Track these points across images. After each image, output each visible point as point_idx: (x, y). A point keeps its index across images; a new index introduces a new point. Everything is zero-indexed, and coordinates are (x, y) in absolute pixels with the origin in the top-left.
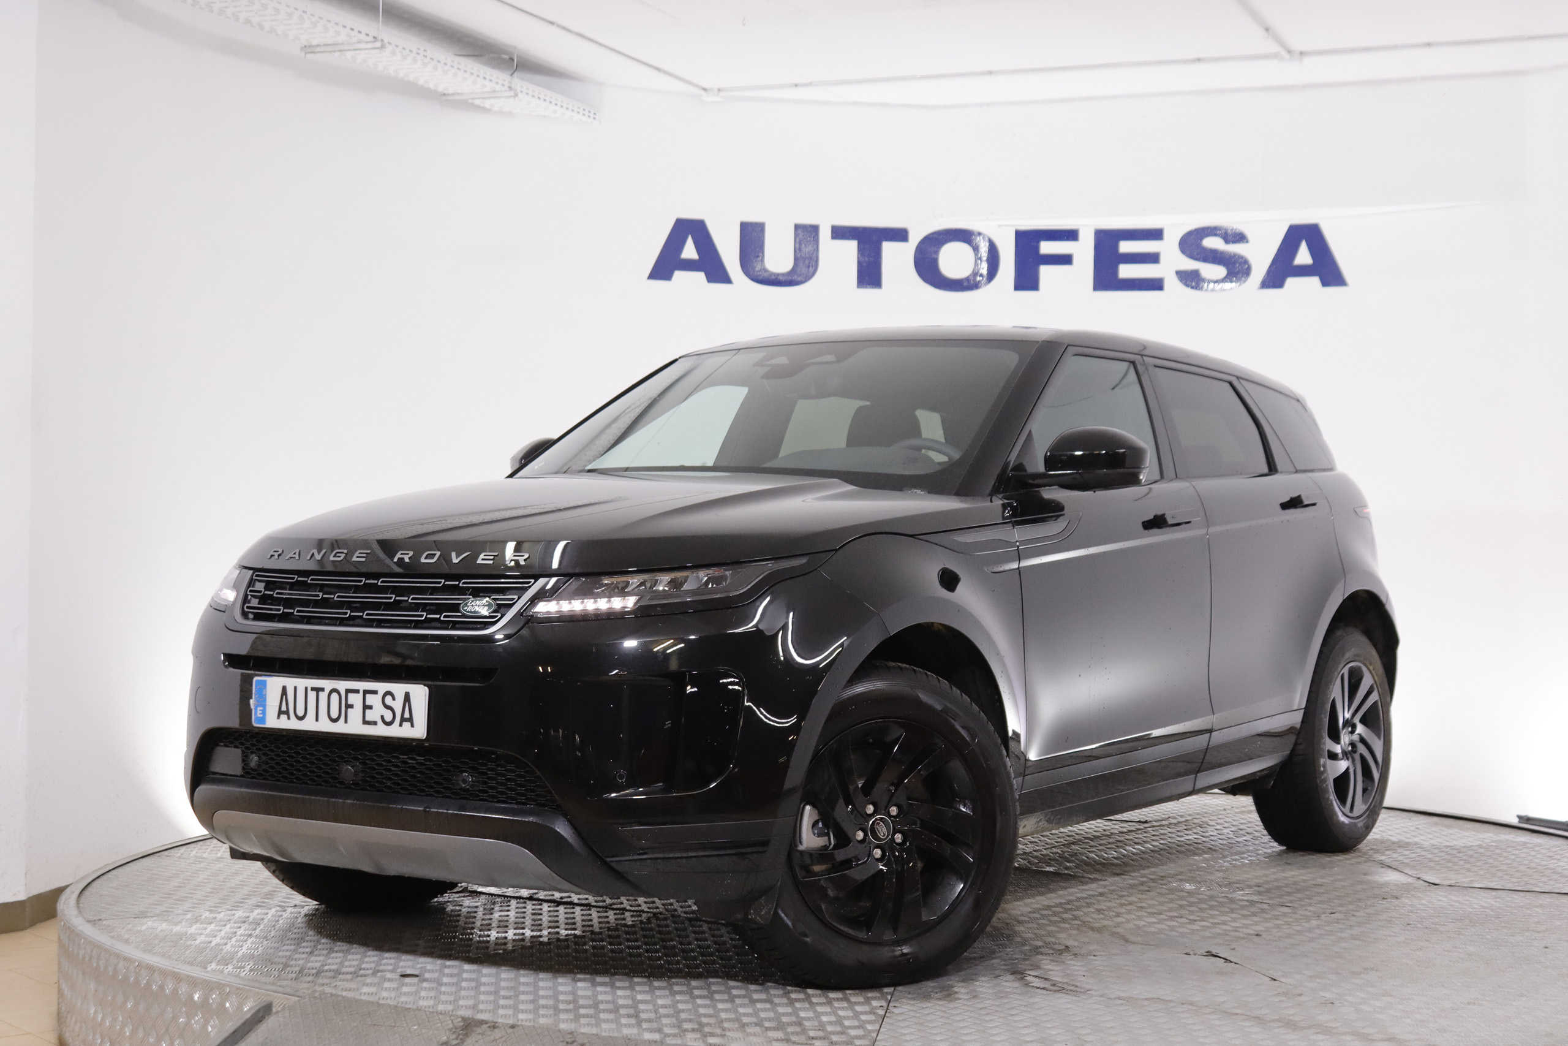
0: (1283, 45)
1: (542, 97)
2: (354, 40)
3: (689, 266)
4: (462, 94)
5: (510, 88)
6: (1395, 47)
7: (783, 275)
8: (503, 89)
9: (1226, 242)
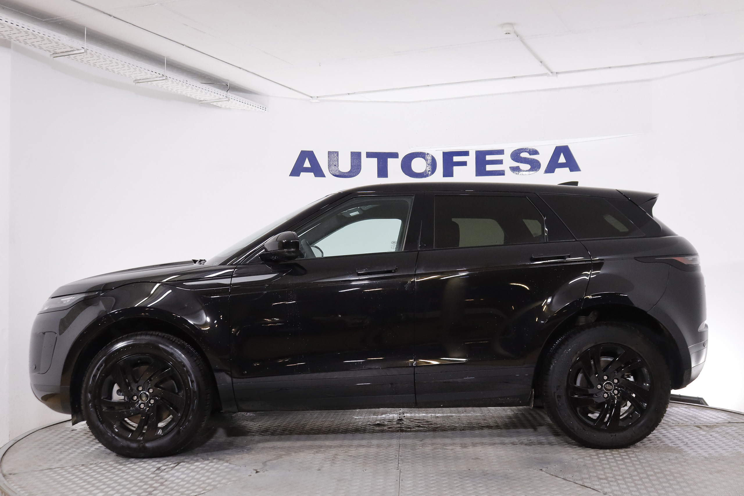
0: (549, 70)
1: (241, 101)
2: (154, 76)
3: (307, 170)
4: (207, 100)
5: (226, 97)
6: (596, 69)
7: (346, 173)
8: (223, 97)
9: (530, 154)
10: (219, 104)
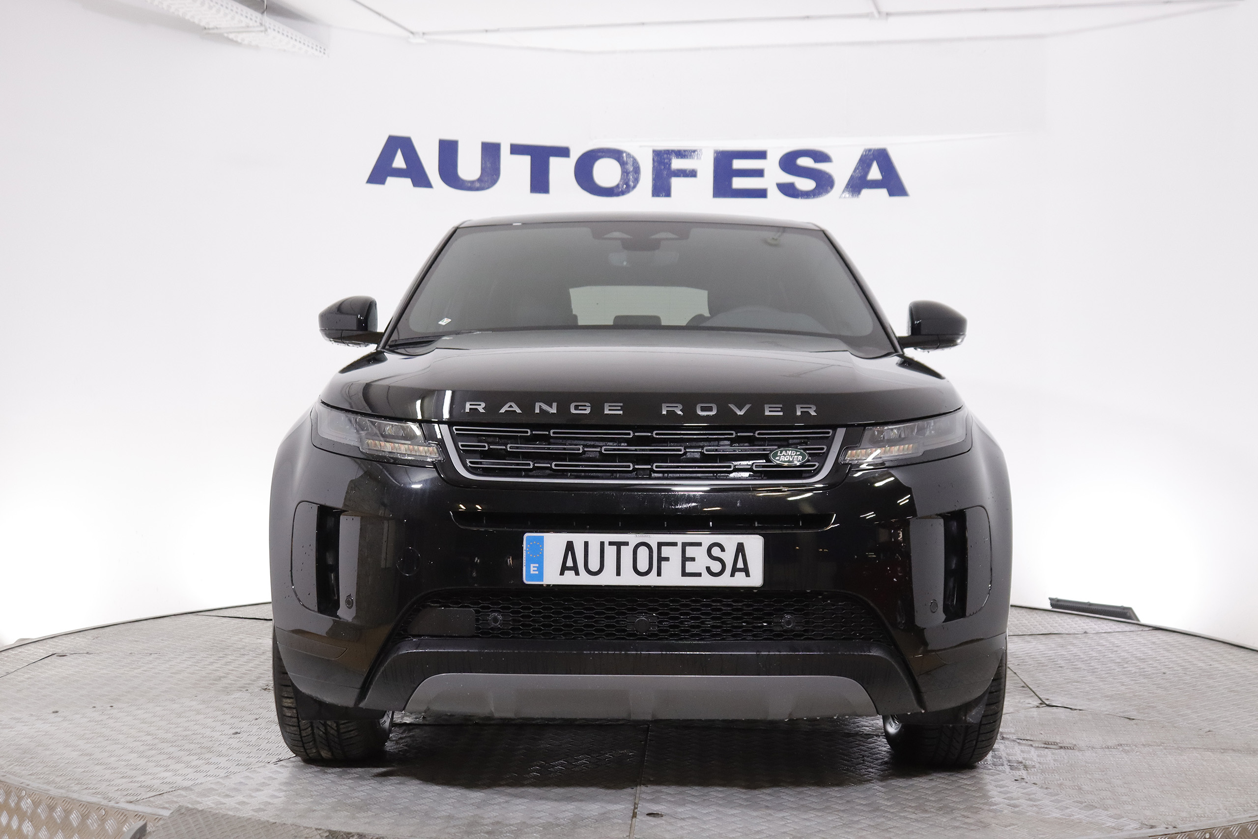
0: (878, 8)
1: (285, 33)
3: (399, 173)
4: (220, 28)
5: (261, 24)
6: (958, 11)
7: (473, 181)
8: (255, 25)
9: (816, 161)
10: (239, 38)
